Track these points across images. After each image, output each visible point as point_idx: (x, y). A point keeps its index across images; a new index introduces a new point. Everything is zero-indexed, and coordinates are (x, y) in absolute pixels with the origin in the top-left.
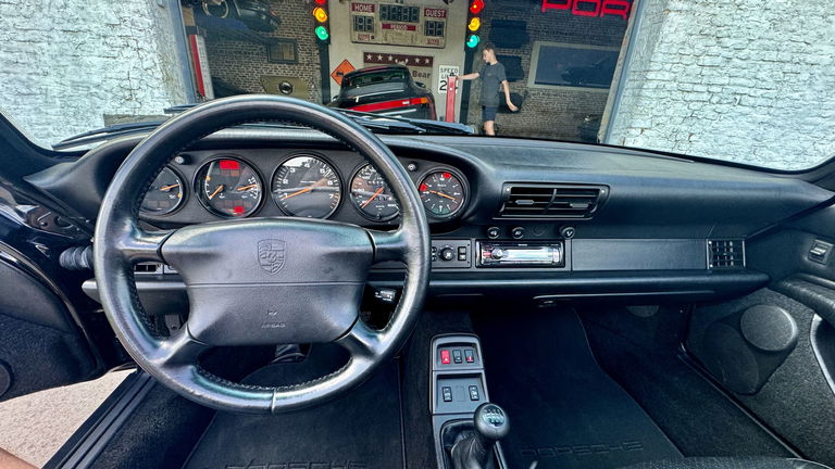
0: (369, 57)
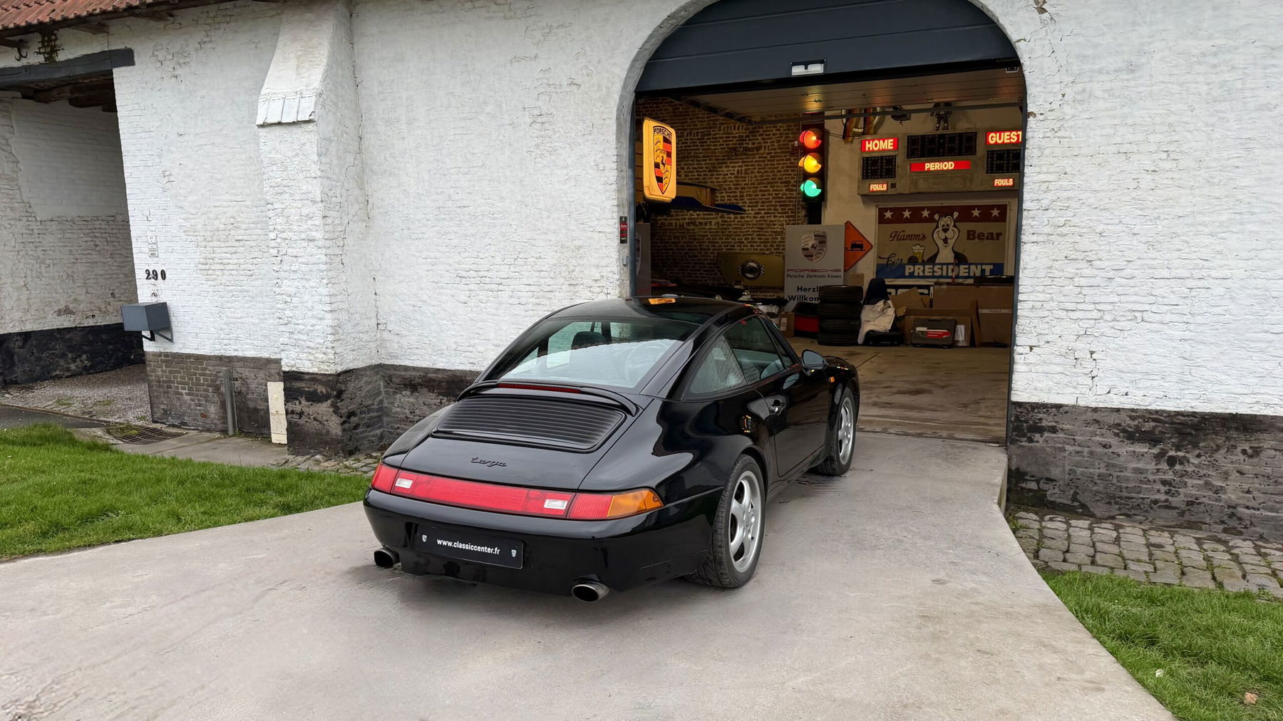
0: (888, 215)
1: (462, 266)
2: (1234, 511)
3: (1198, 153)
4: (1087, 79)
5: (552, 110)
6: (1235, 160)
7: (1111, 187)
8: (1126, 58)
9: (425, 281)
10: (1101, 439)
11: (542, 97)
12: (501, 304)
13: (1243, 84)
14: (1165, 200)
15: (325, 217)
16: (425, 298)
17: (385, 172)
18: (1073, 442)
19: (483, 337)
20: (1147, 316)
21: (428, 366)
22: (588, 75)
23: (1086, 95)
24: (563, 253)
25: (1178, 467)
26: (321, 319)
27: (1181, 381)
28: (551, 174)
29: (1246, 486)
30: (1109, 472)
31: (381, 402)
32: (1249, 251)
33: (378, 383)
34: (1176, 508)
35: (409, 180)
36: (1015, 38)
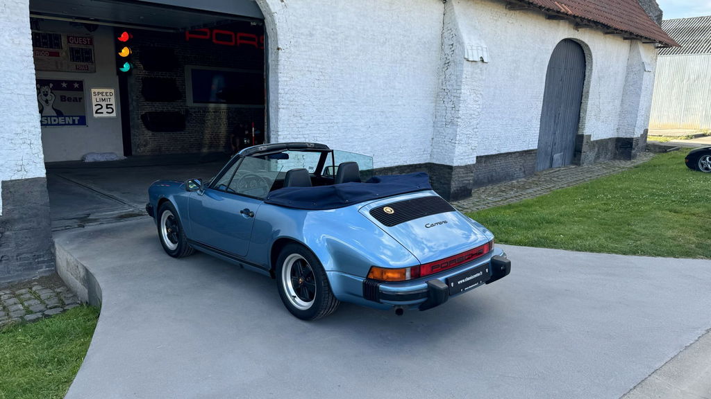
36: (273, 11)
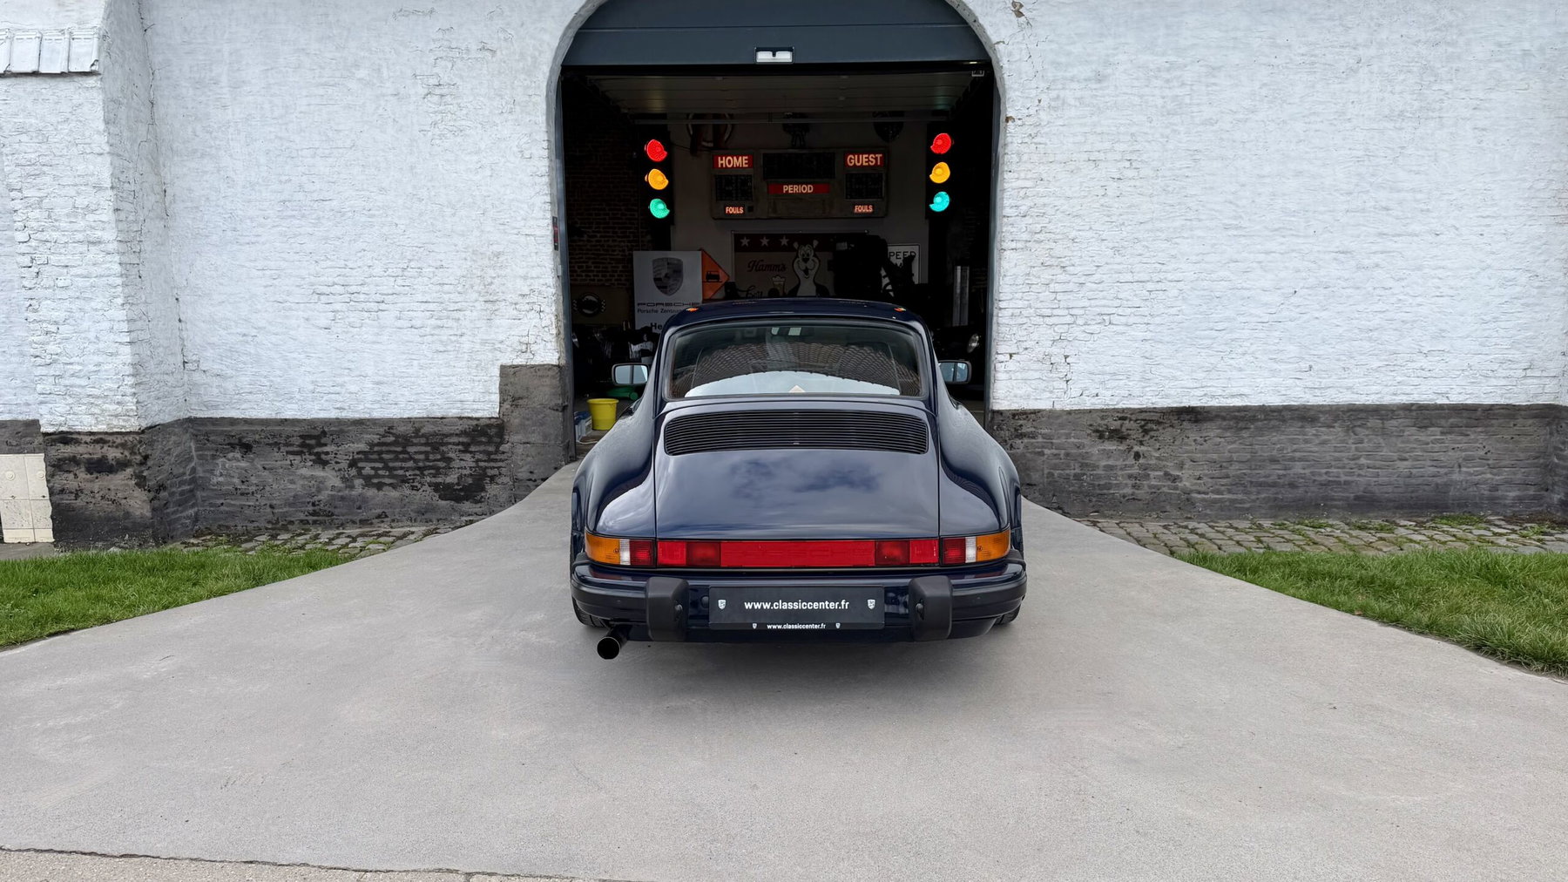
0: (745, 242)
1: (322, 279)
2: (1189, 496)
3: (1155, 162)
4: (1060, 86)
5: (456, 80)
6: (1185, 170)
7: (1083, 193)
8: (1094, 67)
9: (263, 301)
10: (1077, 440)
11: (443, 63)
12: (382, 327)
13: (1191, 99)
14: (1130, 207)
15: (117, 210)
16: (262, 324)
17: (195, 151)
18: (1050, 445)
19: (358, 373)
20: (1115, 319)
21: (269, 417)
22: (506, 40)
23: (1060, 102)
24: (474, 261)
25: (1142, 461)
26: (112, 354)
27: (1144, 379)
28: (456, 160)
29: (1197, 473)
30: (1083, 472)
31: (194, 470)
32: (1198, 255)
33: (187, 444)
34: (1140, 500)
35: (234, 164)
36: (994, 39)
